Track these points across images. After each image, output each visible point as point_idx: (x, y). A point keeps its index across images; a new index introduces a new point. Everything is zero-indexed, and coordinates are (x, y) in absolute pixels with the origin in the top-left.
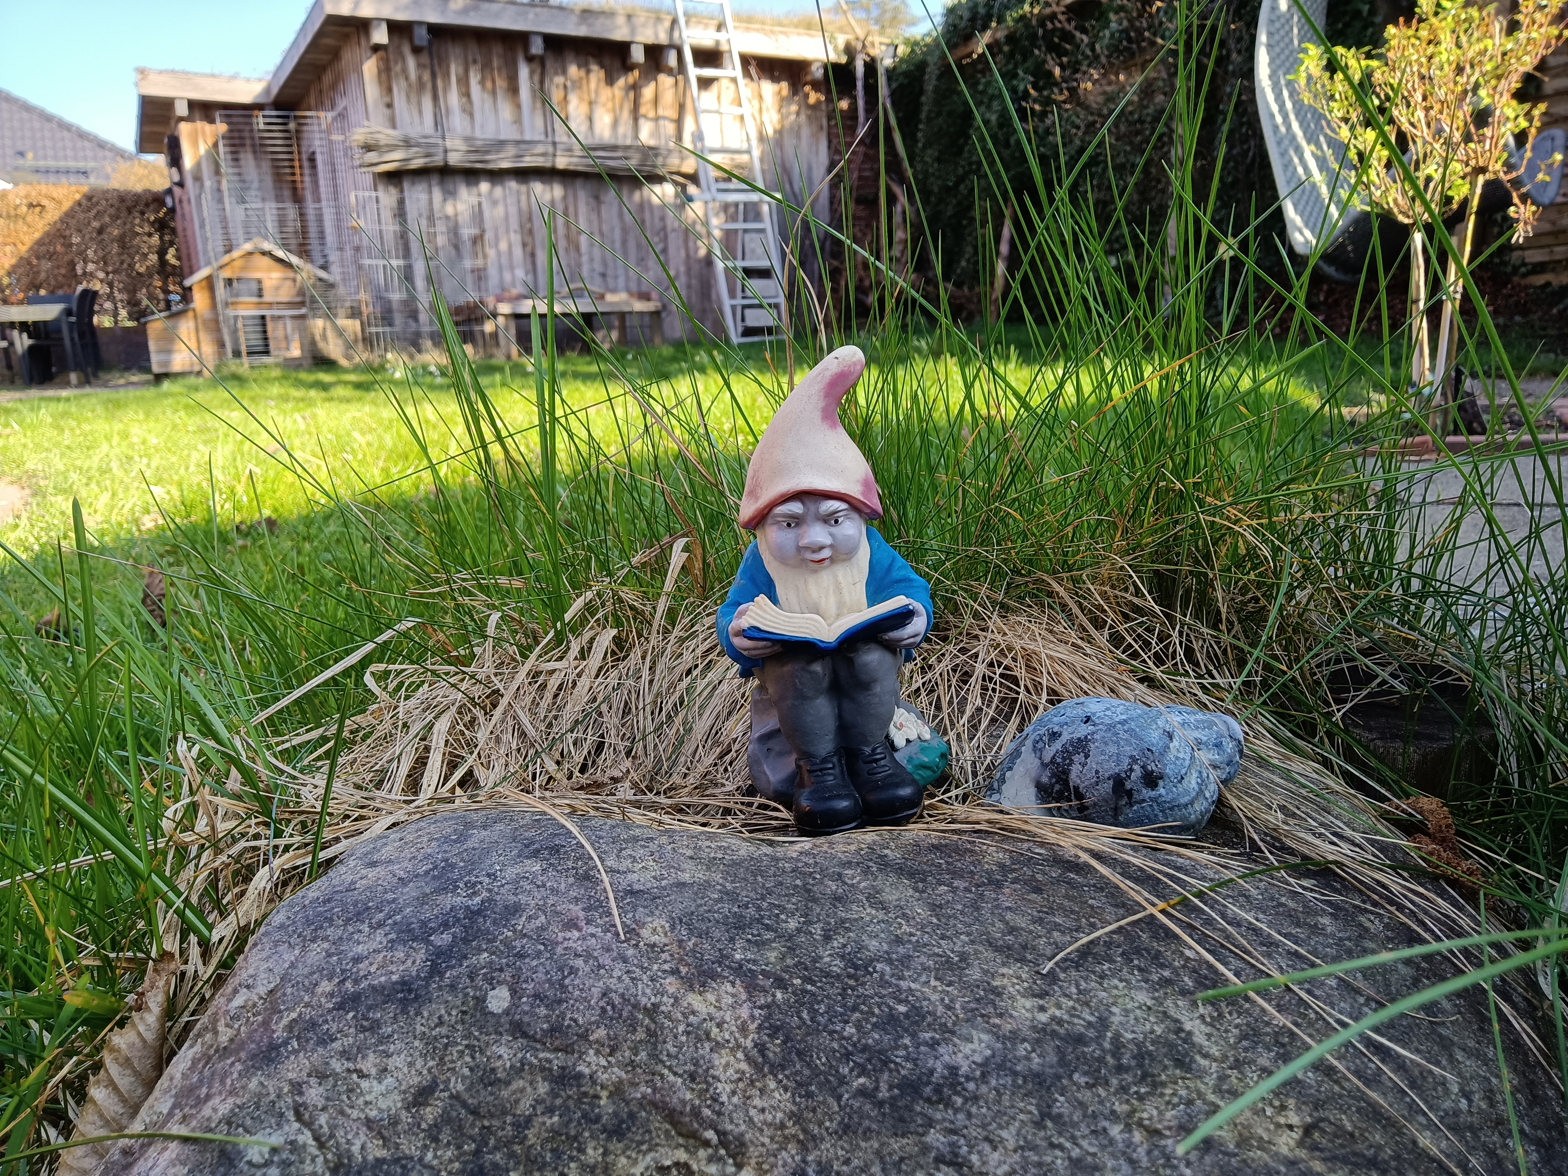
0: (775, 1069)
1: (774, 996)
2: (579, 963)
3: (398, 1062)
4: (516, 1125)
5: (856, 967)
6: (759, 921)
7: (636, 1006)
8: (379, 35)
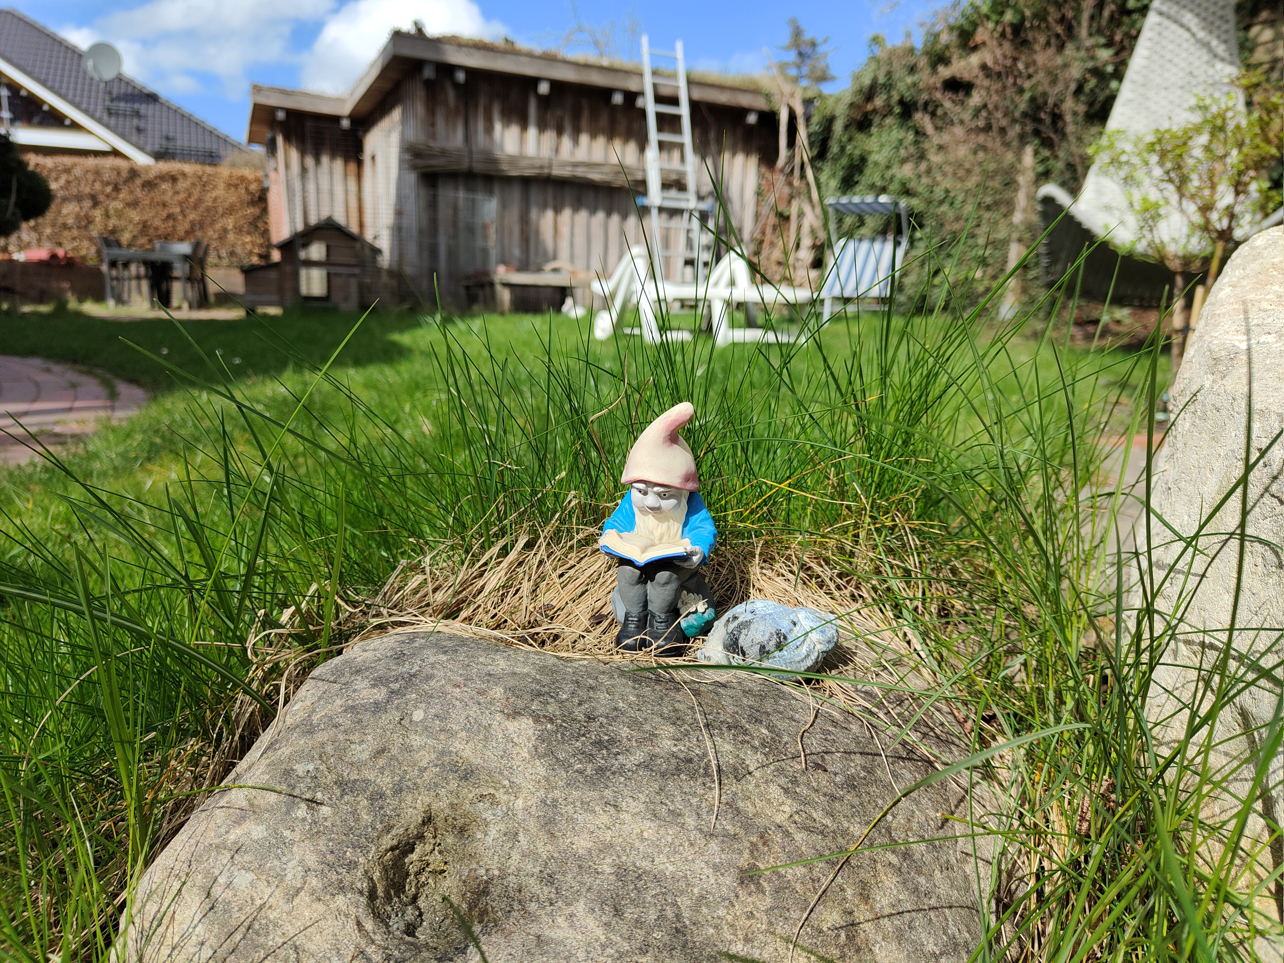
0: (540, 757)
1: (546, 726)
2: (457, 703)
3: (370, 738)
4: (420, 770)
5: (589, 718)
6: (549, 693)
7: (481, 724)
8: (428, 73)
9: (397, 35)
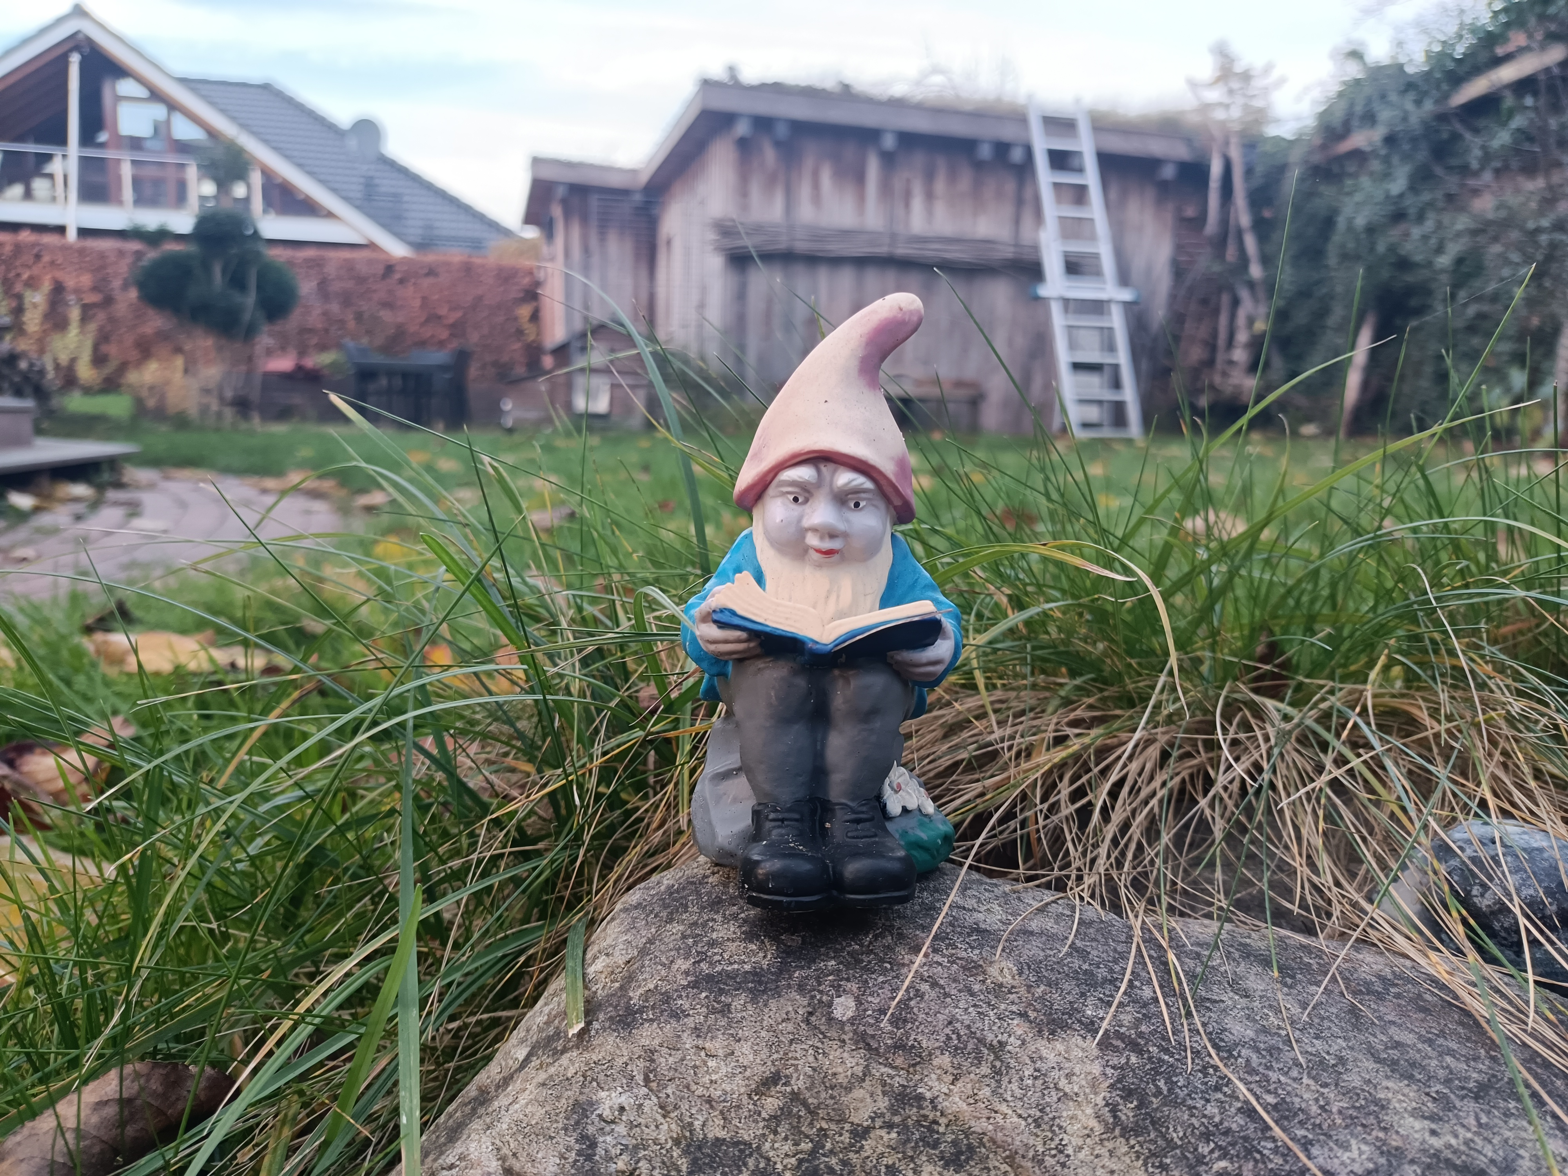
1: (1128, 1059)
2: (925, 987)
3: (746, 1048)
4: (854, 1133)
6: (1112, 982)
7: (981, 1041)
8: (742, 129)
9: (707, 85)
